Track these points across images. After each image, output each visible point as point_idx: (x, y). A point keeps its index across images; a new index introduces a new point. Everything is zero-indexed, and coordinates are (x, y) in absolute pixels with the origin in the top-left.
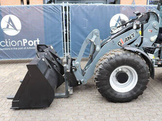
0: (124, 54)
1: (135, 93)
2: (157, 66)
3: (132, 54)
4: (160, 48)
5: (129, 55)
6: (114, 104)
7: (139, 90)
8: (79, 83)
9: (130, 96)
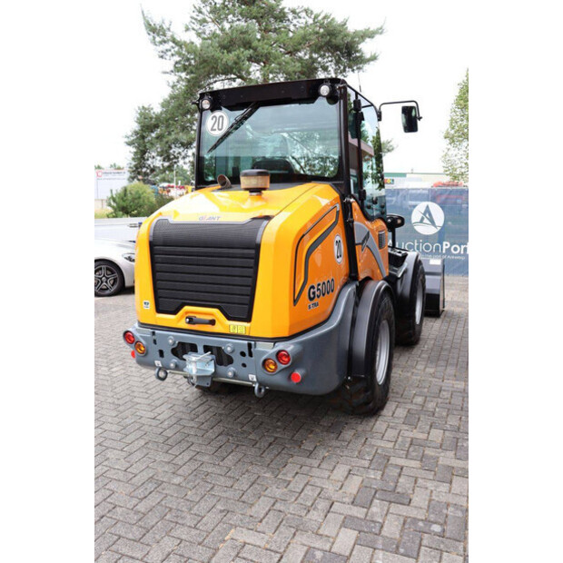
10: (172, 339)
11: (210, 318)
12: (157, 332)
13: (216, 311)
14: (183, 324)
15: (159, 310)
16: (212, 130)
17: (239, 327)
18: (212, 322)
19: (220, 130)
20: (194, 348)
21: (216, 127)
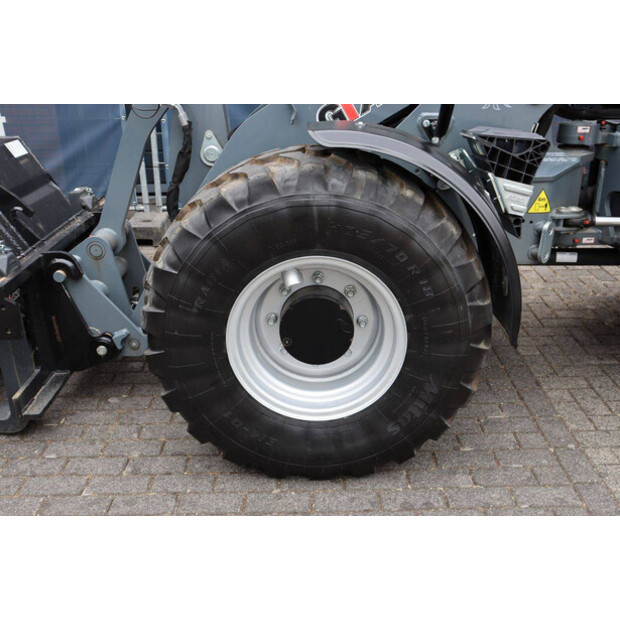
0: (304, 177)
1: (392, 429)
2: (573, 258)
3: (361, 174)
4: (598, 147)
5: (338, 183)
6: (273, 483)
7: (416, 409)
8: (102, 350)
9: (362, 442)
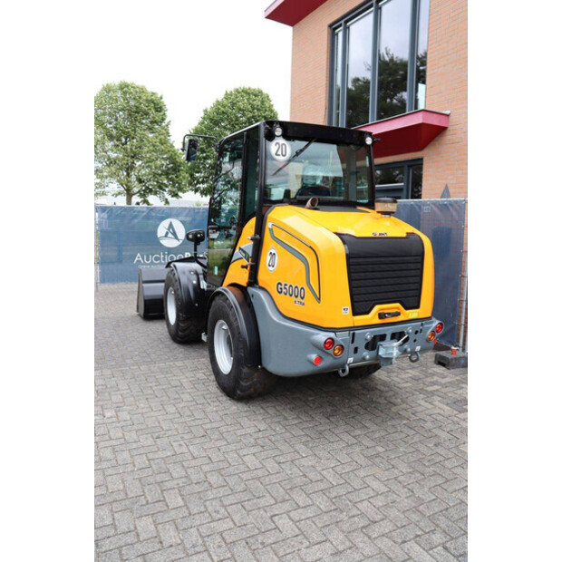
10: (369, 334)
11: (394, 311)
12: (356, 332)
13: (398, 305)
14: (377, 321)
15: (355, 313)
16: (276, 154)
17: (413, 314)
18: (398, 314)
19: (284, 156)
20: (383, 338)
21: (279, 153)
